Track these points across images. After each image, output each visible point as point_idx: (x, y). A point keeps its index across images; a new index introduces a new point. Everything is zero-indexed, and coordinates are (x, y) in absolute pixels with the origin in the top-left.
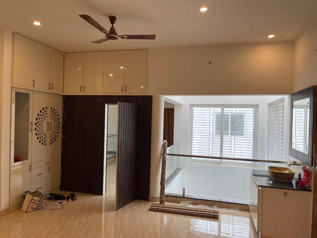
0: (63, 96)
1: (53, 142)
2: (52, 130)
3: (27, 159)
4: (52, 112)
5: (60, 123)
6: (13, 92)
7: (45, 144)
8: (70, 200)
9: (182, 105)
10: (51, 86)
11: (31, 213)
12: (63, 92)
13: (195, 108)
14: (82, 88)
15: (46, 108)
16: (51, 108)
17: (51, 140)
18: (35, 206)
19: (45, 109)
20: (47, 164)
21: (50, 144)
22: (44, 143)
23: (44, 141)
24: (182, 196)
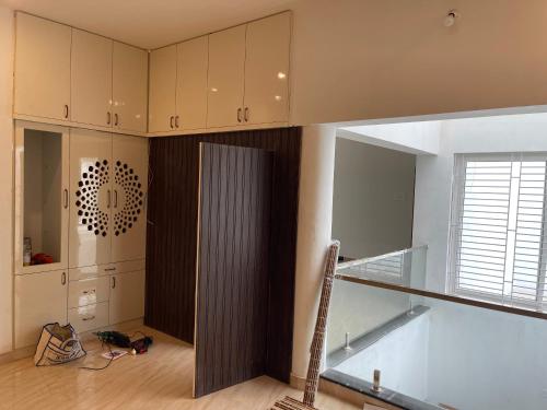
0: (150, 138)
1: (124, 231)
2: (121, 206)
3: (59, 261)
4: (121, 170)
5: (141, 194)
6: (17, 129)
7: (104, 234)
8: (134, 352)
9: (434, 156)
10: (113, 118)
11: (46, 368)
12: (147, 131)
13: (470, 164)
14: (173, 120)
15: (105, 162)
16: (119, 164)
17: (120, 227)
18: (53, 356)
19: (102, 165)
20: (110, 272)
21: (117, 233)
22: (101, 232)
23: (102, 228)
24: (369, 391)
